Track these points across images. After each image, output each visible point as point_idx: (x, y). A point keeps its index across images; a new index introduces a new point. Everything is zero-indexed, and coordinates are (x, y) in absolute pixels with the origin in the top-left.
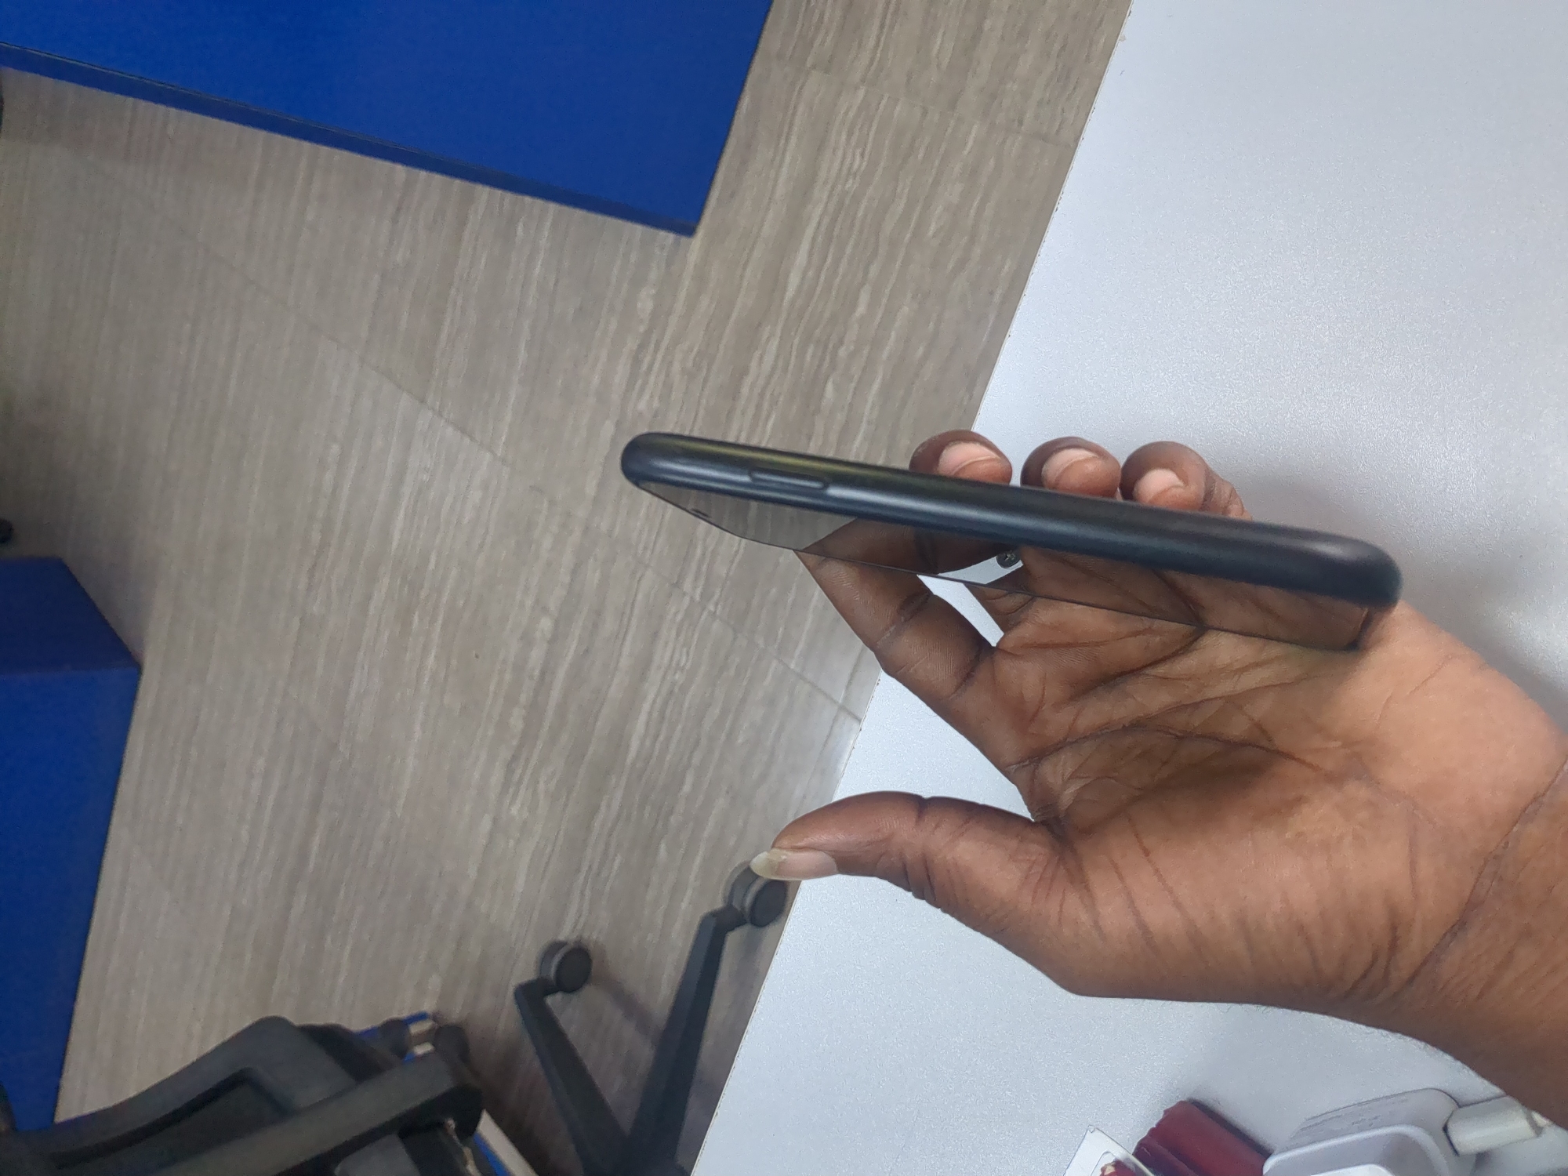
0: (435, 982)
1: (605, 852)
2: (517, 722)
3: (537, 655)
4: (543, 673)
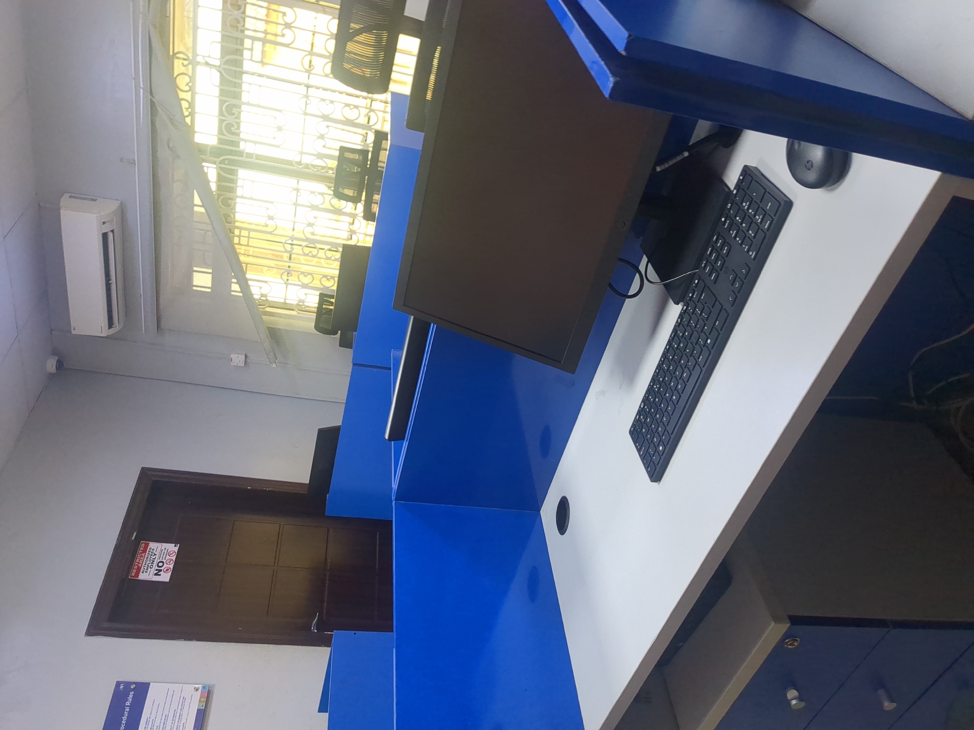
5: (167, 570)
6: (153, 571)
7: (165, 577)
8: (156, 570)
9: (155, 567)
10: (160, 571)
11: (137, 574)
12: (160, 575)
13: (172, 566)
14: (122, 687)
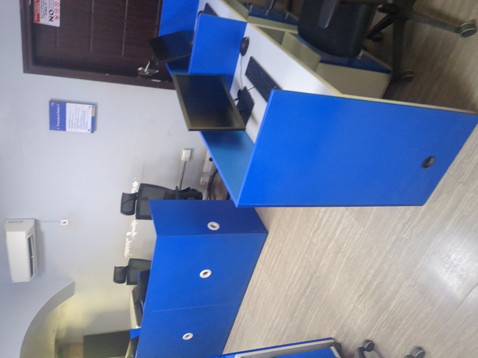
0: (335, 332)
1: (381, 326)
2: (362, 288)
3: (369, 277)
4: (370, 282)
5: (57, 18)
6: (48, 17)
7: (56, 23)
8: (50, 17)
9: (48, 15)
10: (52, 18)
11: (38, 20)
12: (53, 21)
13: (59, 15)
14: (53, 104)
